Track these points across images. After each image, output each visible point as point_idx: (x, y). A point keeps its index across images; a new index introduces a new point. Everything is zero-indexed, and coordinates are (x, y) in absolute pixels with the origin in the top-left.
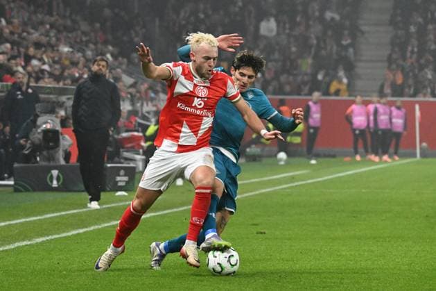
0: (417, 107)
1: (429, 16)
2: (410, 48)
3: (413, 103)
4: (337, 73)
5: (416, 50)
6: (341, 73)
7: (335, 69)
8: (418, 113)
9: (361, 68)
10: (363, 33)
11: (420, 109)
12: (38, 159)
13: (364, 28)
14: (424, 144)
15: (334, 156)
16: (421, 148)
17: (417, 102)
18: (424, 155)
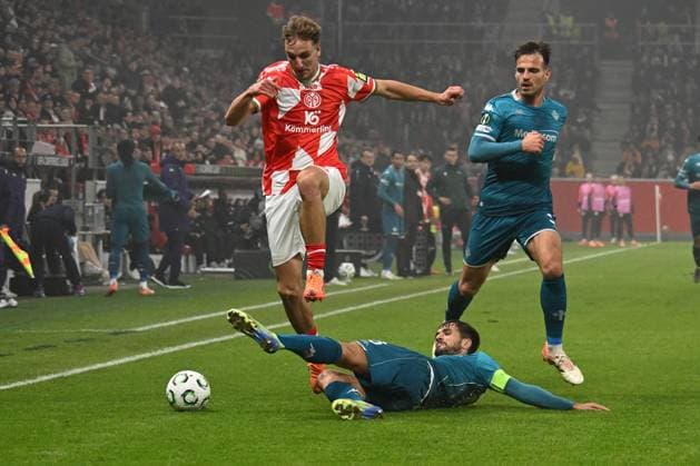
0: (657, 188)
1: (669, 93)
2: (649, 126)
3: (653, 184)
4: (573, 153)
5: (656, 127)
6: (577, 155)
7: (570, 147)
8: (658, 195)
9: (597, 148)
10: (600, 111)
11: (661, 191)
12: (259, 245)
13: (601, 106)
14: (665, 227)
15: (571, 240)
16: (662, 232)
17: (657, 183)
18: (665, 238)
